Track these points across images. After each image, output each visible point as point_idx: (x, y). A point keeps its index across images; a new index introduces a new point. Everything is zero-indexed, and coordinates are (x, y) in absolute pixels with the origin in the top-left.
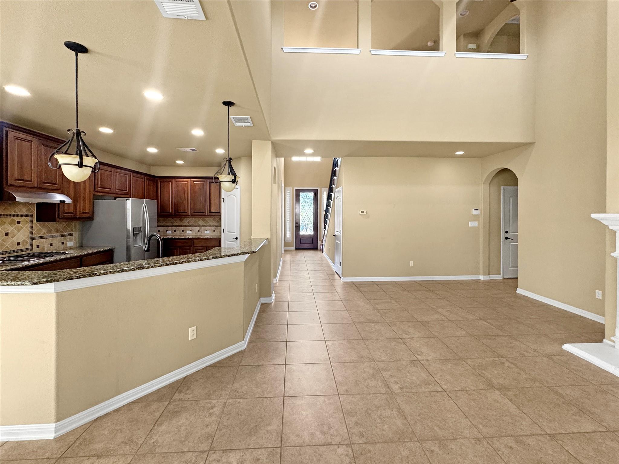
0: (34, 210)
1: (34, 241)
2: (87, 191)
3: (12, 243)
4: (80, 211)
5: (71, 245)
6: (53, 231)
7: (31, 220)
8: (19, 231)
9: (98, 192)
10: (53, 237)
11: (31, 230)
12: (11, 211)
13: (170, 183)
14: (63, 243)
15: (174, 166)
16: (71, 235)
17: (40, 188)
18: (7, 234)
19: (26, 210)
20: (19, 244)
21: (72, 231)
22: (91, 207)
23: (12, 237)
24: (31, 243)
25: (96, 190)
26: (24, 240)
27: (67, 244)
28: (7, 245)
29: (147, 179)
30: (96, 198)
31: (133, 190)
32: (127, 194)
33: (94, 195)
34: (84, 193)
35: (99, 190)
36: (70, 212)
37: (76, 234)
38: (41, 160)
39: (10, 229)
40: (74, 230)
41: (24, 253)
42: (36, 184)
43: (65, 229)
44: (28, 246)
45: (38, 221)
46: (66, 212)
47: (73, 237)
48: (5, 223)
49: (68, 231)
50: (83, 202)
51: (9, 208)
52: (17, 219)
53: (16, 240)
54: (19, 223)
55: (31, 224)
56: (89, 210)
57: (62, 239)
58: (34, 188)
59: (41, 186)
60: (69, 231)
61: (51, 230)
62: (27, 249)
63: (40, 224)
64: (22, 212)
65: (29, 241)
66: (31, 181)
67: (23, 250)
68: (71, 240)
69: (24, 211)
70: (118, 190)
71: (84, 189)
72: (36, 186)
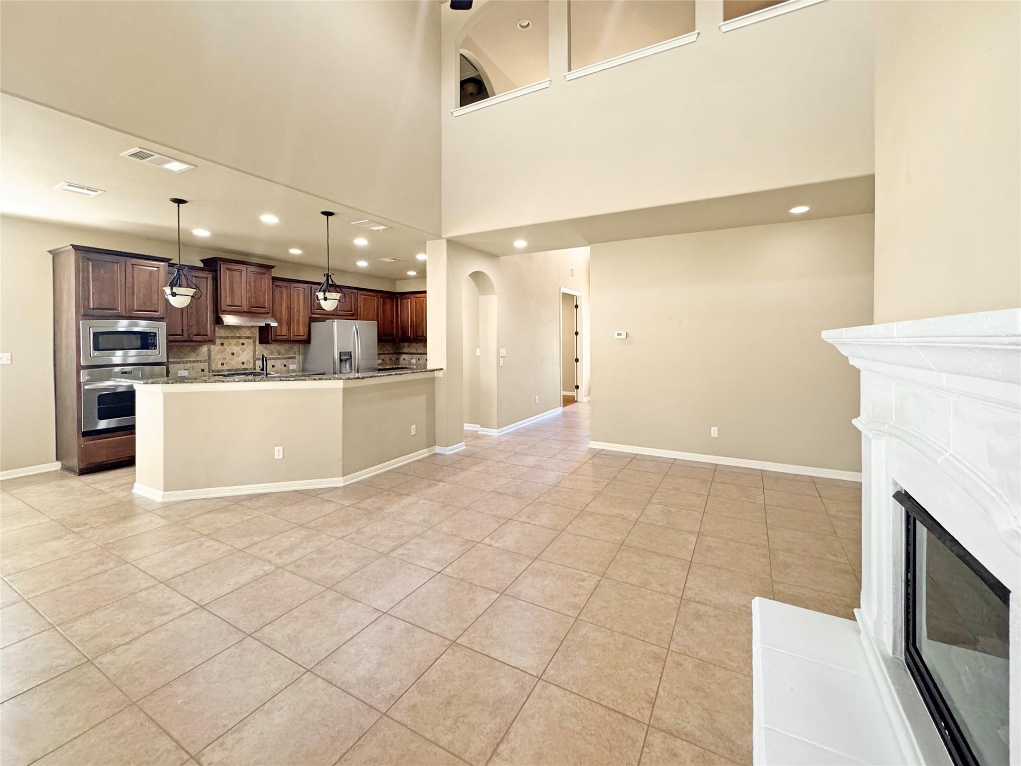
0: (256, 332)
1: (257, 362)
2: (302, 313)
3: (237, 362)
4: (294, 334)
5: (293, 368)
6: (275, 353)
7: (254, 342)
8: (243, 351)
9: (314, 314)
10: (275, 359)
11: (254, 351)
12: (236, 334)
13: (409, 300)
14: (285, 366)
15: (405, 279)
16: (295, 358)
17: (250, 312)
18: (233, 354)
19: (249, 332)
20: (243, 363)
21: (295, 354)
22: (306, 330)
23: (238, 357)
24: (254, 364)
25: (313, 312)
26: (248, 361)
27: (289, 367)
28: (233, 364)
29: (381, 297)
30: (312, 320)
31: (361, 310)
32: (352, 315)
33: (310, 318)
34: (298, 316)
35: (315, 312)
36: (283, 334)
37: (300, 358)
38: (250, 286)
39: (236, 349)
40: (297, 353)
41: (248, 372)
42: (246, 309)
43: (287, 352)
44: (251, 366)
45: (260, 343)
46: (278, 334)
47: (296, 361)
48: (231, 344)
49: (290, 353)
50: (297, 325)
51: (234, 330)
52: (242, 341)
53: (241, 359)
54: (243, 344)
55: (254, 345)
56: (304, 333)
57: (285, 362)
58: (245, 312)
59: (250, 310)
60: (292, 354)
61: (274, 353)
62: (251, 369)
63: (262, 346)
64: (246, 334)
65: (252, 362)
66: (241, 306)
67: (246, 369)
68: (293, 363)
69: (247, 333)
70: (340, 311)
71: (298, 311)
72: (246, 310)
